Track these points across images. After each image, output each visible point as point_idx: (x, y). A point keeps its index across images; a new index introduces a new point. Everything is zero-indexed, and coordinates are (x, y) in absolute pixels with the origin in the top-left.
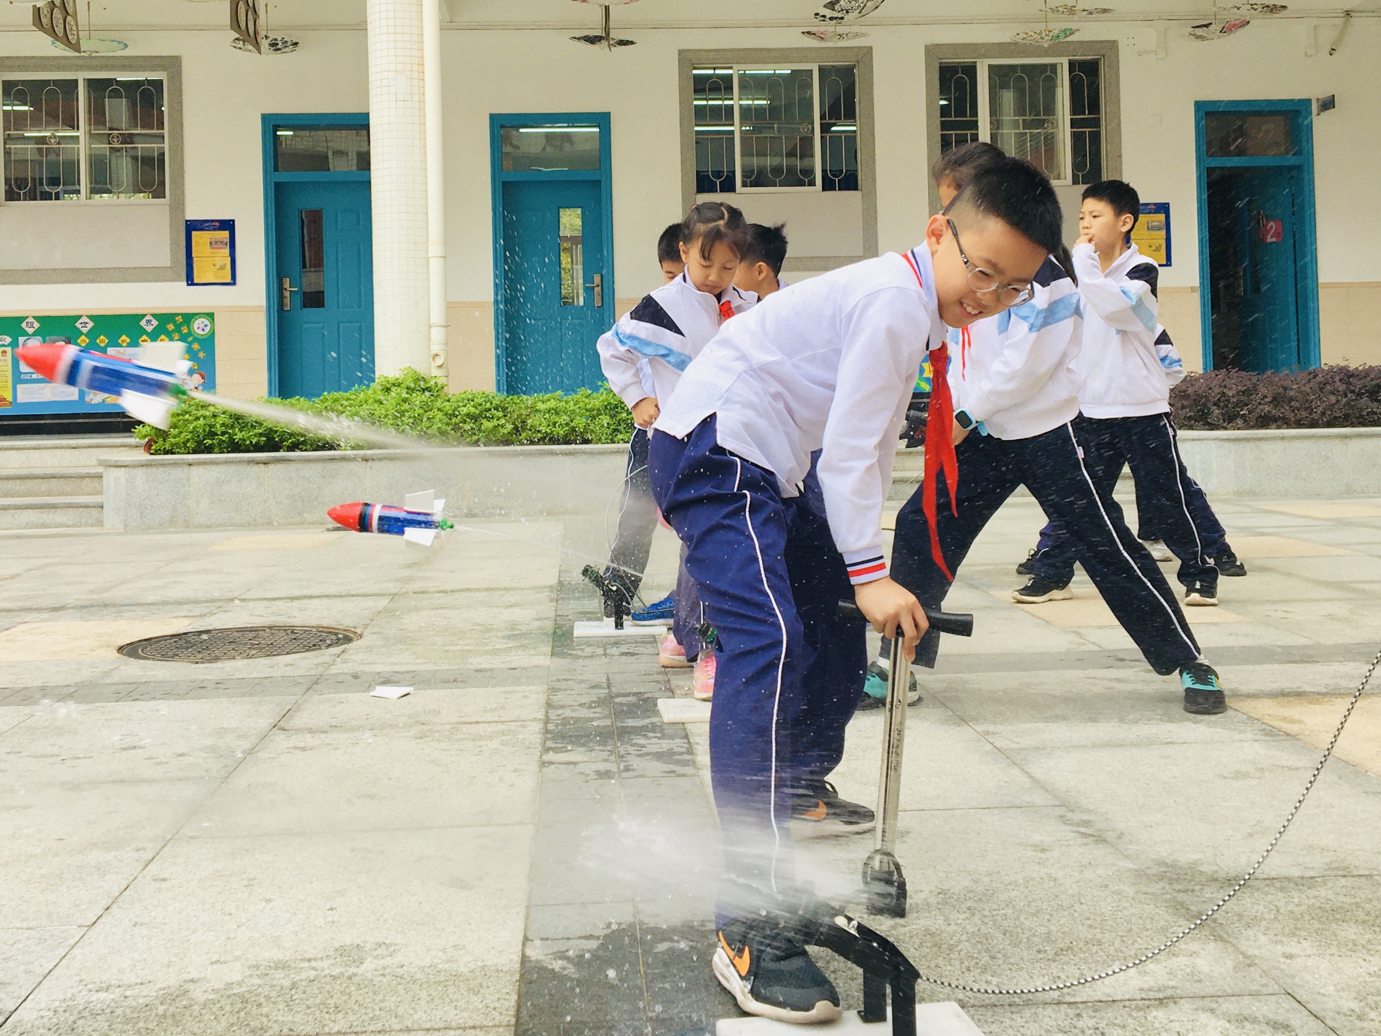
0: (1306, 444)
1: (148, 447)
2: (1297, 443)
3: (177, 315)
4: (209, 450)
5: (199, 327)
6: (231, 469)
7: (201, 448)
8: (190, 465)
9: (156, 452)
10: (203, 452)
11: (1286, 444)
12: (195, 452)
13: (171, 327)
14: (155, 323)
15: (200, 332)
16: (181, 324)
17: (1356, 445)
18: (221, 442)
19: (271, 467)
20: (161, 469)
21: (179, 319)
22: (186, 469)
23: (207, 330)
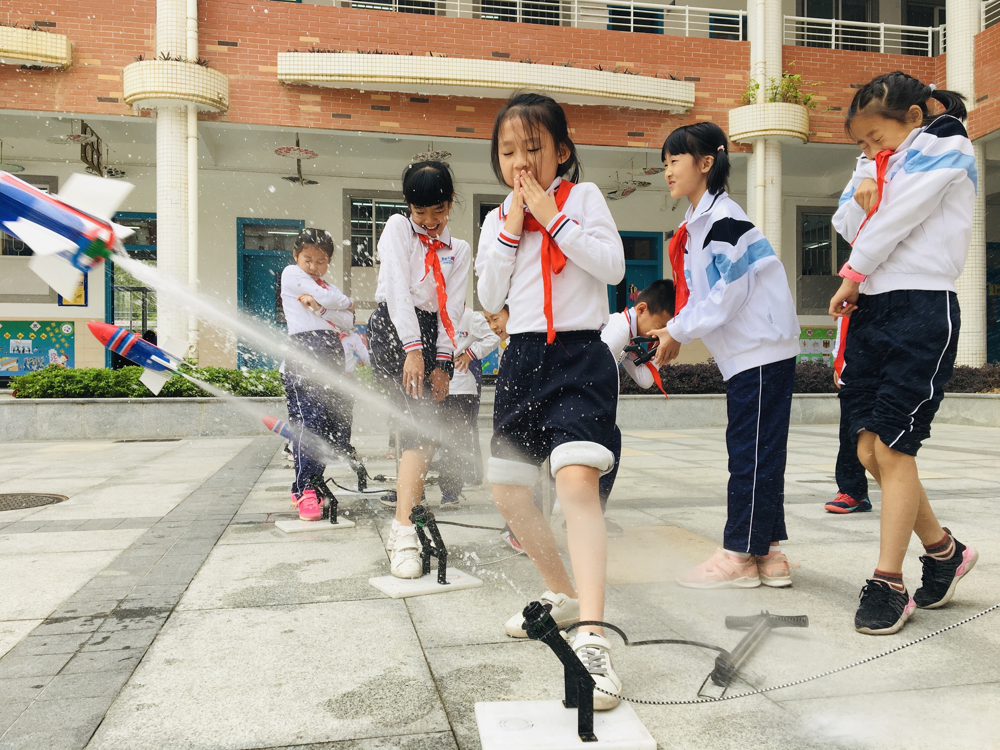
0: (647, 402)
1: (14, 394)
2: (642, 401)
3: (52, 322)
4: (51, 396)
5: (66, 329)
6: (63, 407)
7: (45, 395)
8: (37, 404)
9: (20, 397)
10: (47, 397)
11: (637, 402)
12: (42, 397)
13: (48, 329)
14: (39, 326)
15: (66, 332)
16: (55, 327)
17: (670, 403)
18: (57, 391)
19: (86, 406)
20: (19, 406)
21: (53, 325)
22: (34, 406)
23: (70, 331)
